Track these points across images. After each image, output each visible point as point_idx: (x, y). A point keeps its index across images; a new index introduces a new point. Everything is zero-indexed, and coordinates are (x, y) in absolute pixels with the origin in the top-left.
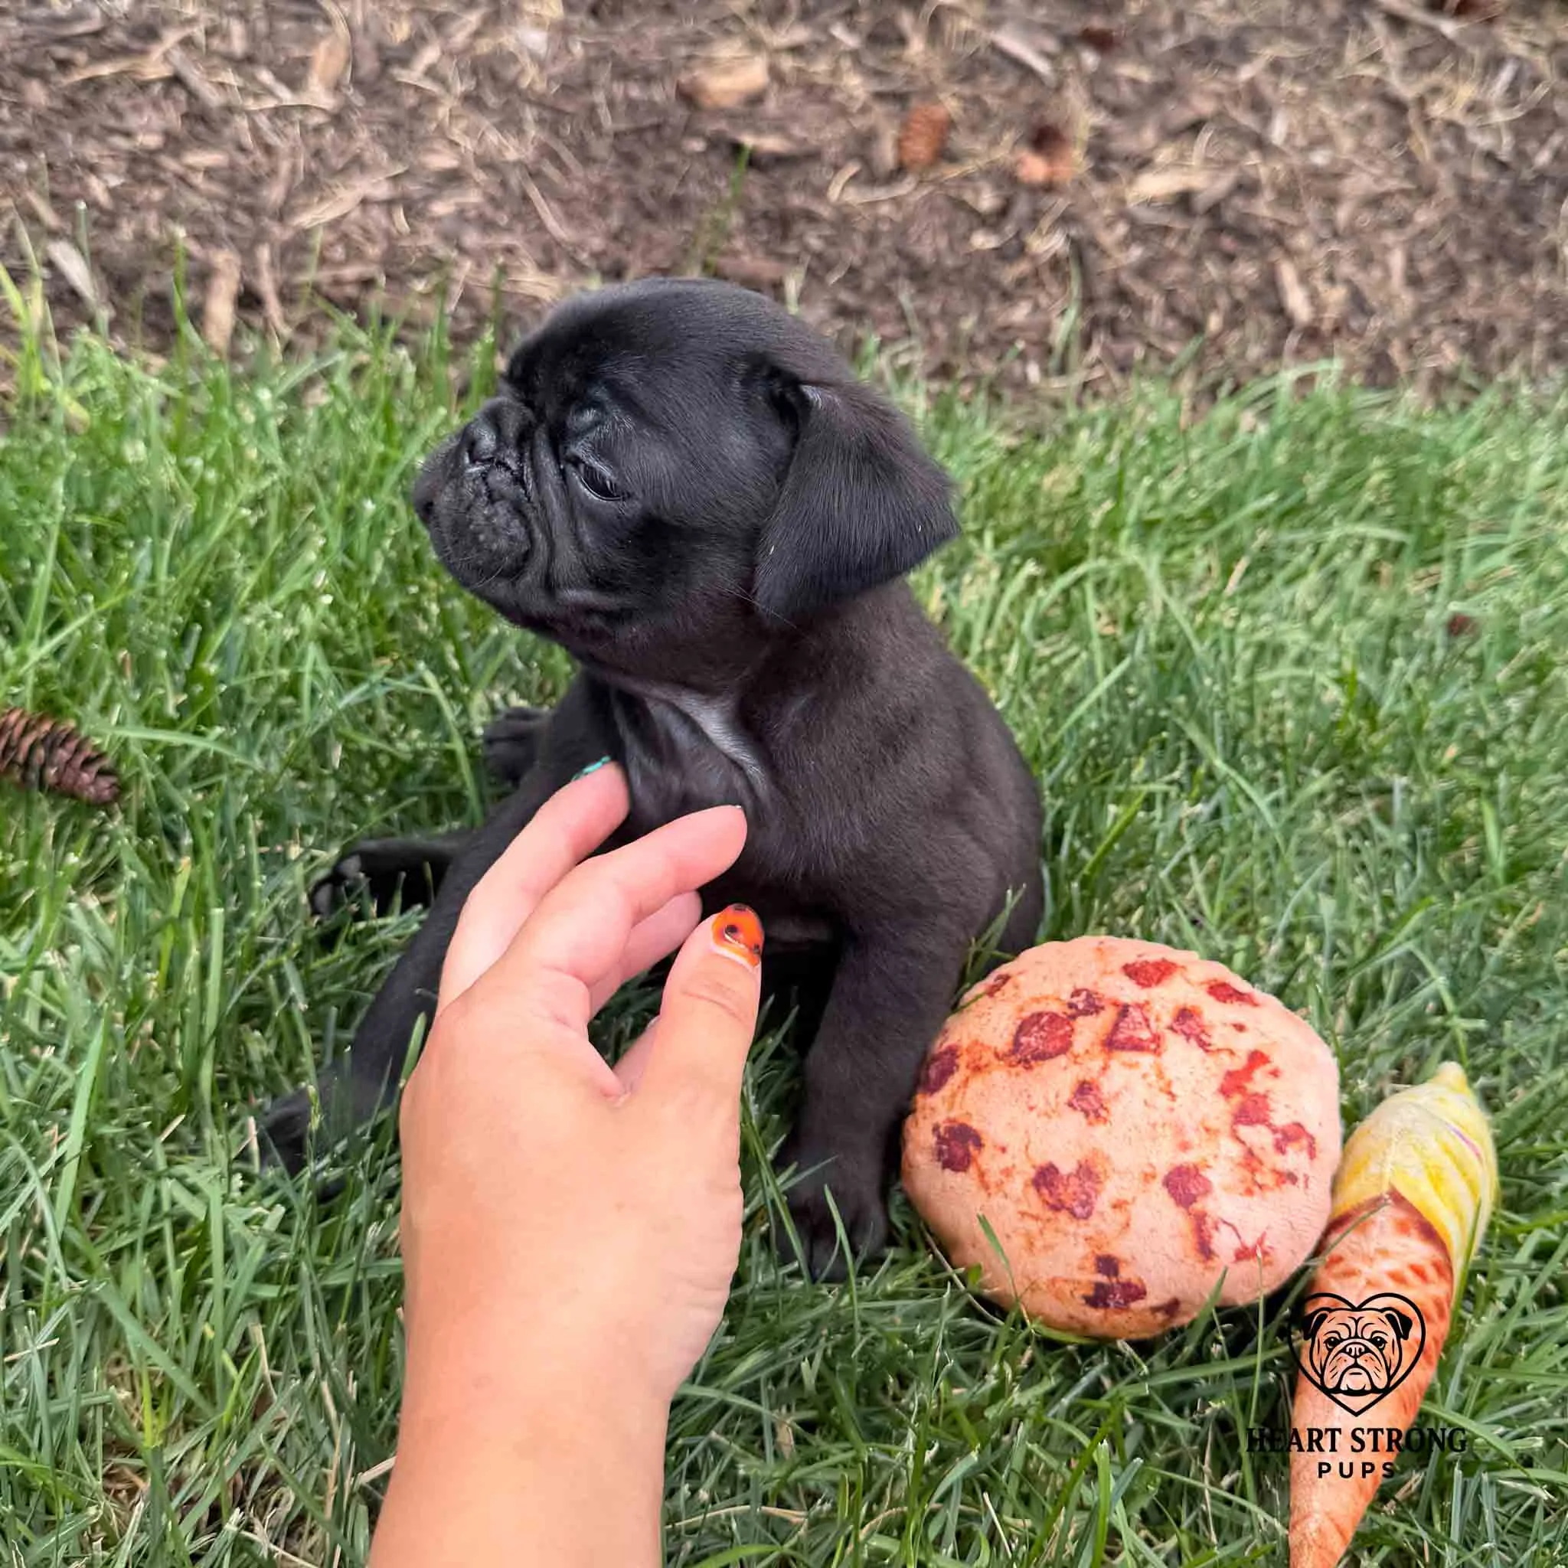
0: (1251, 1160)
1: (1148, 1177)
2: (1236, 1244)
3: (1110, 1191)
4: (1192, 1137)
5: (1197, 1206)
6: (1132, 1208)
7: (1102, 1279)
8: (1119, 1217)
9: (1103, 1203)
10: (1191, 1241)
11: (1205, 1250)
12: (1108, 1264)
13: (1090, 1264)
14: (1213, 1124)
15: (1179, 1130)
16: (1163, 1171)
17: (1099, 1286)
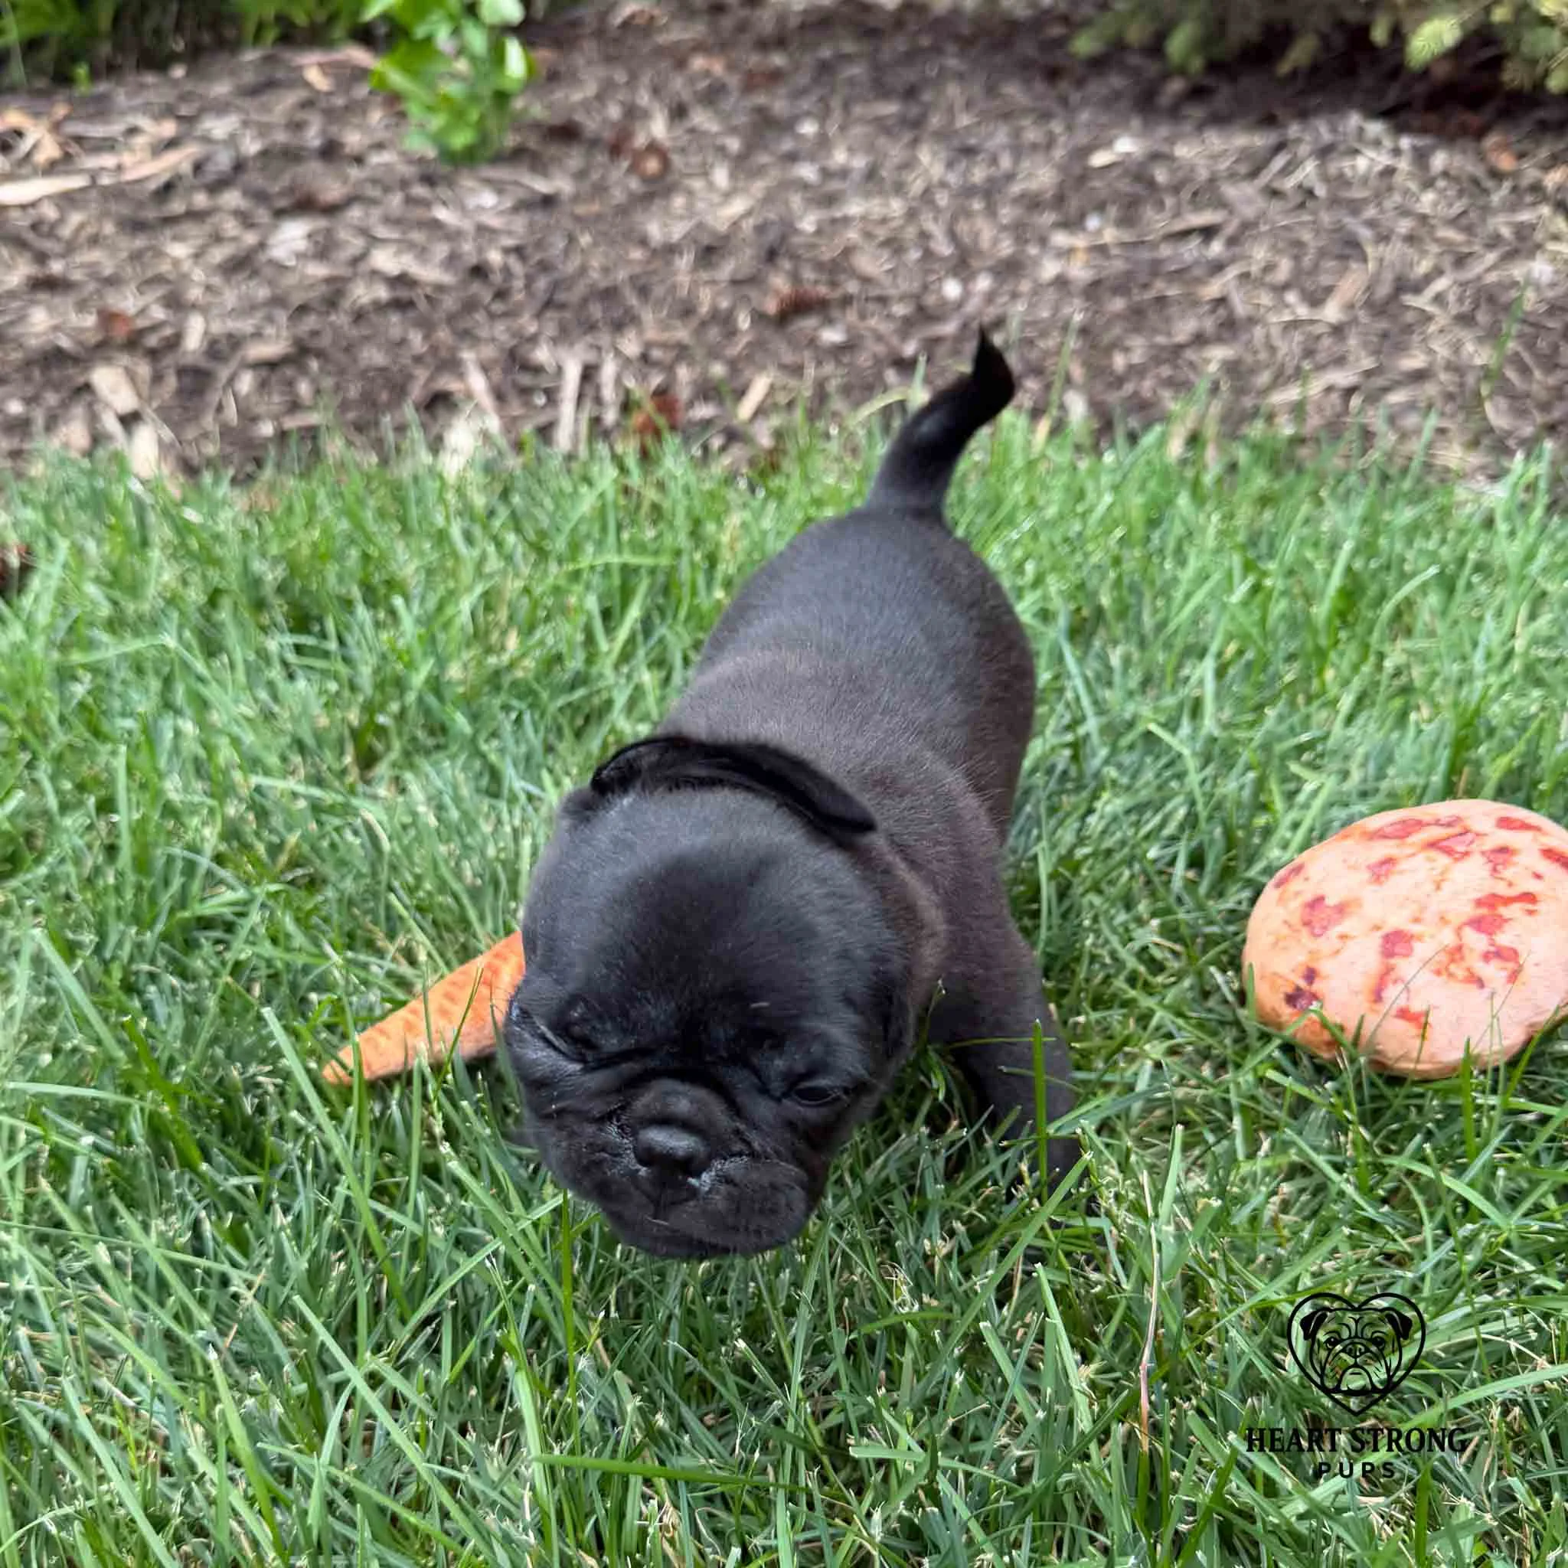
0: (1456, 953)
1: (1377, 928)
2: (1402, 1002)
3: (1346, 926)
4: (1428, 916)
5: (1393, 961)
6: (1350, 943)
7: (1302, 984)
8: (1337, 944)
9: (1335, 931)
10: (1372, 982)
11: (1377, 996)
12: (1311, 975)
13: (1302, 970)
14: (1450, 917)
15: (1423, 908)
16: (1387, 929)
17: (1298, 989)
